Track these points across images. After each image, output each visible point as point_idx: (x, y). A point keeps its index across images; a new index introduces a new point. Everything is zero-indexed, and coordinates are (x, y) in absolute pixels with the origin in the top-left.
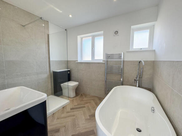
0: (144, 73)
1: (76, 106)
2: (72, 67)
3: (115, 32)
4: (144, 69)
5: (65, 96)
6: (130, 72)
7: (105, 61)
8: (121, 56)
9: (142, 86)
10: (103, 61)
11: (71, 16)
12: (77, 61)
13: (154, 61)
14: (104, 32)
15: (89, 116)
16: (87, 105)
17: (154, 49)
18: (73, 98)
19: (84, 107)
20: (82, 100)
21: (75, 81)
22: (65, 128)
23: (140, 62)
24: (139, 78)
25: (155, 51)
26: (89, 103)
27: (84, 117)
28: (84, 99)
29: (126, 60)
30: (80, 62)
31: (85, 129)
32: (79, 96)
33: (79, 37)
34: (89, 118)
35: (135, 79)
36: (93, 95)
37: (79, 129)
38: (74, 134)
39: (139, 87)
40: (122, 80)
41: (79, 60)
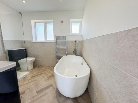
0: (78, 48)
1: (35, 74)
2: (28, 46)
3: (61, 22)
4: (78, 45)
5: (23, 70)
6: (71, 48)
7: (55, 41)
8: (65, 38)
9: (77, 55)
10: (54, 41)
11: (24, 2)
12: (33, 41)
13: (82, 41)
14: (53, 20)
15: (47, 78)
16: (44, 72)
17: (82, 34)
18: (31, 70)
19: (43, 73)
20: (40, 70)
21: (32, 57)
22: (29, 89)
23: (75, 41)
24: (76, 50)
25: (82, 35)
26: (46, 70)
27: (43, 79)
28: (41, 69)
29: (68, 40)
30: (35, 41)
31: (46, 85)
32: (37, 68)
33: (32, 22)
34: (47, 79)
35: (74, 51)
36: (48, 65)
37: (41, 86)
38: (38, 90)
39: (76, 55)
40: (66, 53)
41: (34, 40)
